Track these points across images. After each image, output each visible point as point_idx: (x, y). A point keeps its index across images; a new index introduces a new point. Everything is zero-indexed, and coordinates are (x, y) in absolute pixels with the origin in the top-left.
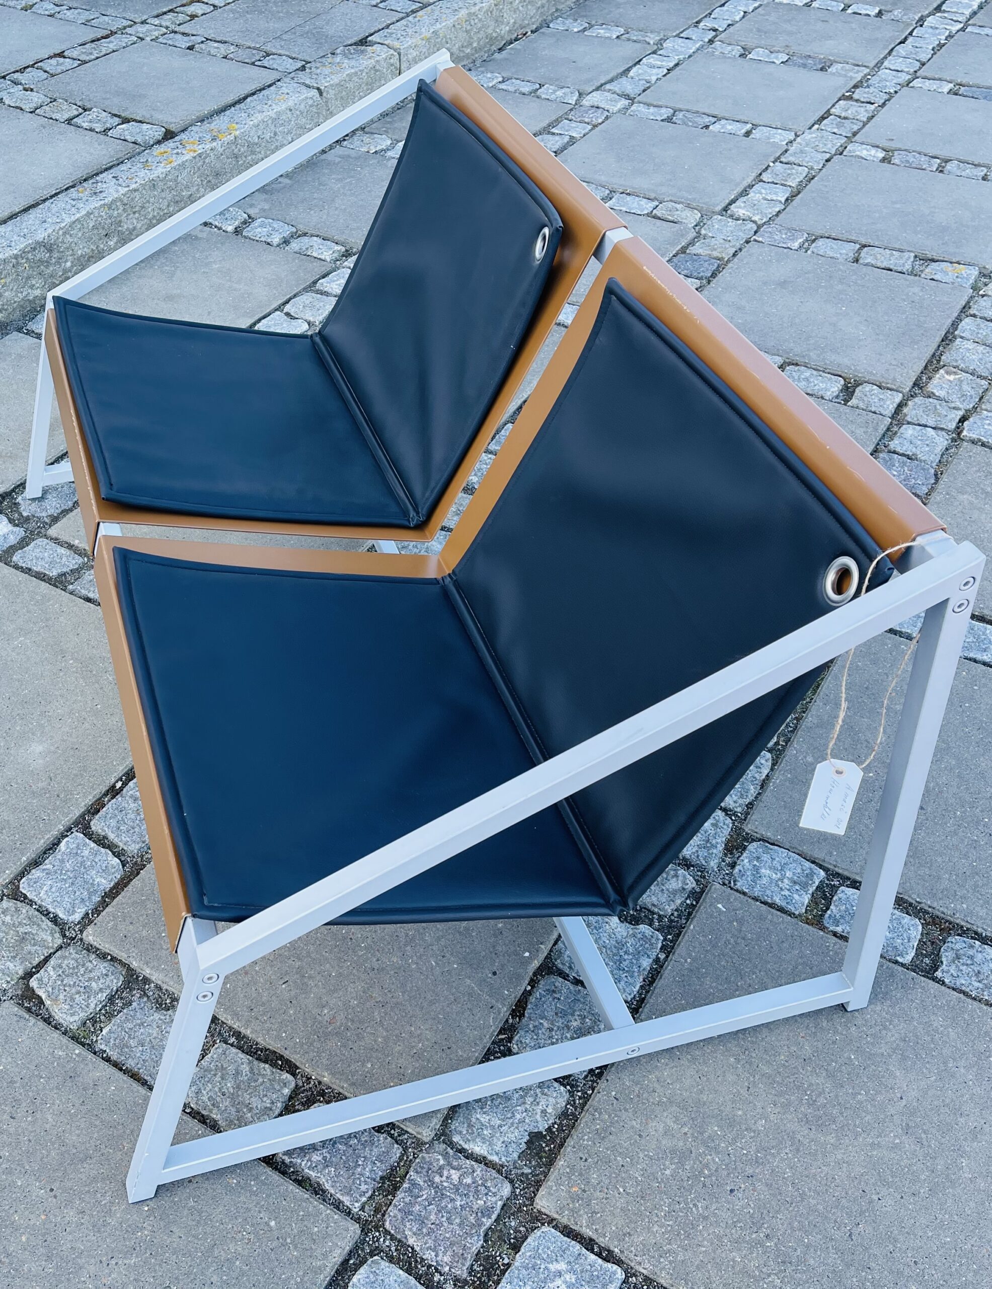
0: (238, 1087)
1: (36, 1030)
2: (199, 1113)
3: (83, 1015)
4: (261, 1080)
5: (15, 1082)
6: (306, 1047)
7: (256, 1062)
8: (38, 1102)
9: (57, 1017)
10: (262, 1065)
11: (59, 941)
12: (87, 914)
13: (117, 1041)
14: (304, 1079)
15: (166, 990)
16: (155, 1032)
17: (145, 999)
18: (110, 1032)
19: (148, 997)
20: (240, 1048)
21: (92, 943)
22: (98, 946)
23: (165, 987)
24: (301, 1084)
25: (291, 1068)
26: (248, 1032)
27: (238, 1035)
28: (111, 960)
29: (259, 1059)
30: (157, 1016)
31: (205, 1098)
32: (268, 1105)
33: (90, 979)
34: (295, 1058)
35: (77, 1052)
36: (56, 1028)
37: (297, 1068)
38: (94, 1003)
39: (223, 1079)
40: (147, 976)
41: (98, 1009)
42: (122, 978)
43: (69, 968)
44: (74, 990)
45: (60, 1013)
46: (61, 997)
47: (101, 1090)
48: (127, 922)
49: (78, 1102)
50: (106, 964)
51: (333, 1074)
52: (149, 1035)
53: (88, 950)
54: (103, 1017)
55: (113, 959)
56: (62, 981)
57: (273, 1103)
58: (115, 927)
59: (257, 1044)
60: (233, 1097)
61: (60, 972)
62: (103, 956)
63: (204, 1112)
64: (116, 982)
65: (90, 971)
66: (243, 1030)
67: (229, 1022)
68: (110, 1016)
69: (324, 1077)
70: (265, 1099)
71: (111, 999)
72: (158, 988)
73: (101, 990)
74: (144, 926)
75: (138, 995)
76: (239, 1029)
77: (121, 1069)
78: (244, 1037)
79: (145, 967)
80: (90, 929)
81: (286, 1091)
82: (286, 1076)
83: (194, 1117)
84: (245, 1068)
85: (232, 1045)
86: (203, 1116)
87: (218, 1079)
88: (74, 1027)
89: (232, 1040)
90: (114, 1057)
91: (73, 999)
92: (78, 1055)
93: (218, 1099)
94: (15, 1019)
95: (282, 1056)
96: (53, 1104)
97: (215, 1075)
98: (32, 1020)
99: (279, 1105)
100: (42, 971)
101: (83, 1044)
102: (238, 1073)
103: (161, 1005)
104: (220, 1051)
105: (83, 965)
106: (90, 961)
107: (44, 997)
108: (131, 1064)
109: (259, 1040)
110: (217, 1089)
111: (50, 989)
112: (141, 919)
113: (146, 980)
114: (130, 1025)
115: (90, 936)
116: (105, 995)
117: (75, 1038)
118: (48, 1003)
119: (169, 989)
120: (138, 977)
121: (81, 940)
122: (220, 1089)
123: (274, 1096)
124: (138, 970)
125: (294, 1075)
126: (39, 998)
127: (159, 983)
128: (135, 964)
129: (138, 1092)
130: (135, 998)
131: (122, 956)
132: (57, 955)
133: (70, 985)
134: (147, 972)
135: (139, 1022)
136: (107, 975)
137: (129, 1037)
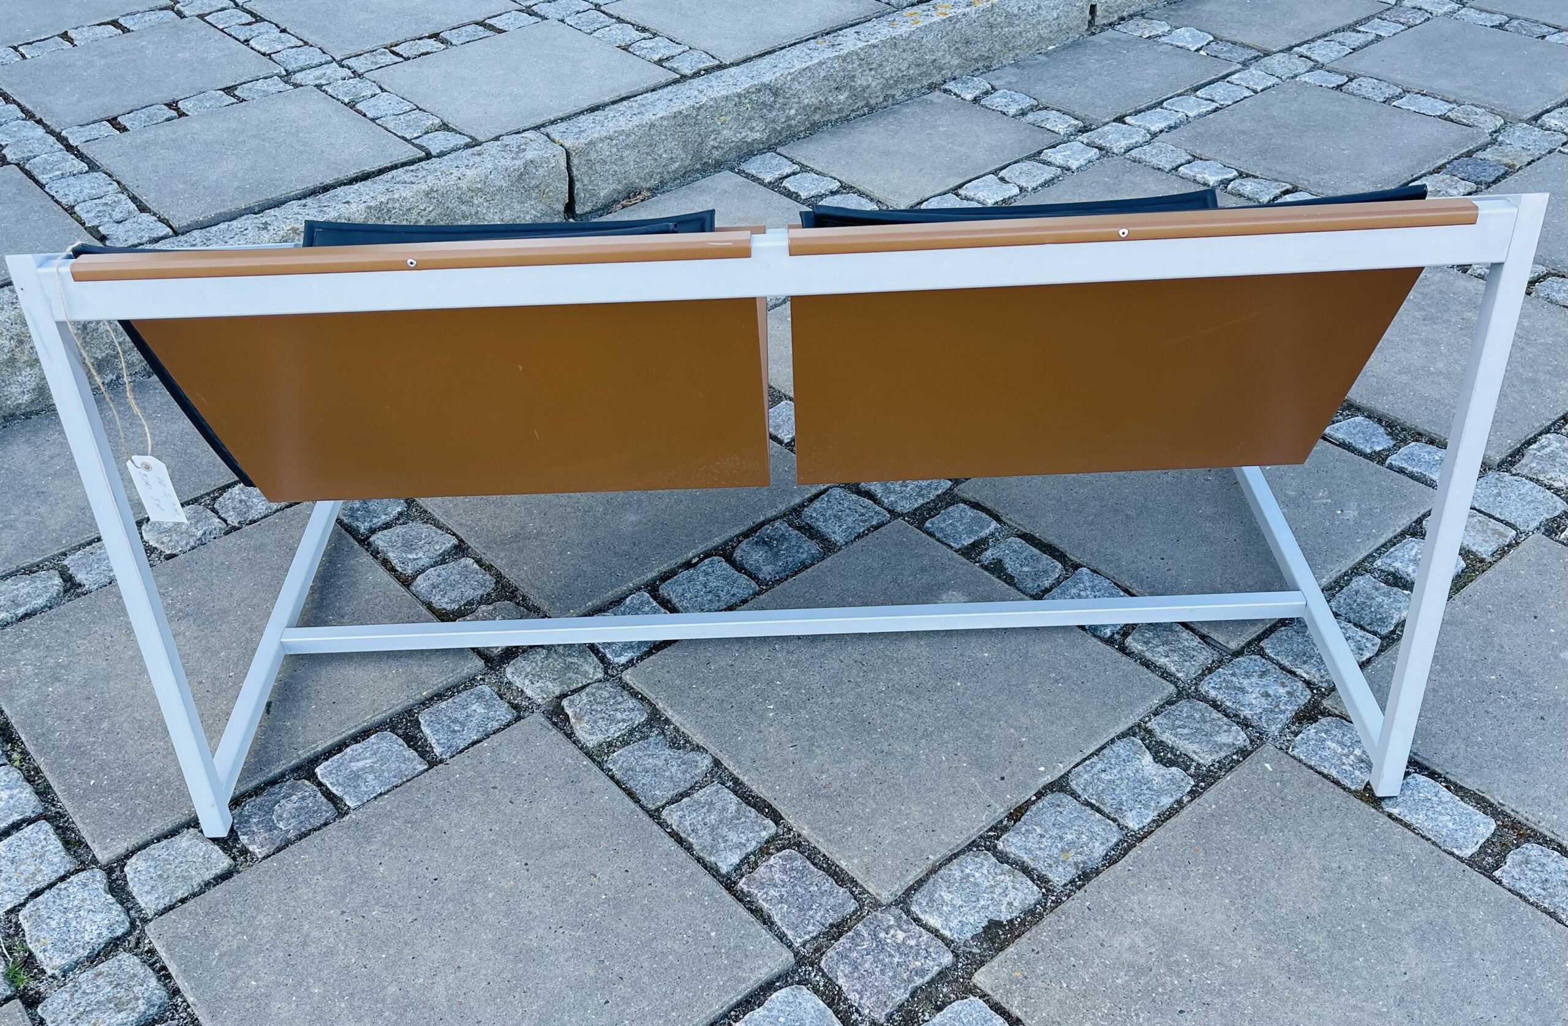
0: (721, 822)
1: (555, 739)
2: (678, 834)
3: (601, 738)
4: (743, 820)
5: (523, 776)
6: (794, 801)
7: (744, 805)
8: (537, 795)
9: (577, 734)
10: (749, 808)
11: (600, 675)
12: (633, 659)
13: (625, 764)
14: (786, 829)
15: (683, 733)
16: (661, 763)
17: (662, 737)
18: (621, 755)
19: (665, 736)
20: (735, 793)
21: (628, 681)
22: (633, 685)
23: (682, 729)
24: (781, 833)
25: (777, 818)
26: (744, 779)
27: (736, 781)
28: (641, 699)
29: (748, 804)
30: (667, 752)
31: (687, 824)
32: (743, 841)
33: (616, 710)
34: (781, 809)
35: (585, 763)
36: (574, 742)
37: (783, 819)
38: (615, 731)
39: (708, 811)
40: (669, 717)
41: (616, 735)
42: (646, 715)
43: (601, 697)
44: (599, 716)
45: (581, 731)
46: (586, 718)
47: (596, 796)
48: (665, 670)
49: (572, 802)
50: (634, 701)
51: (813, 829)
52: (656, 765)
53: (624, 688)
54: (618, 743)
55: (643, 699)
56: (591, 706)
57: (748, 840)
58: (652, 673)
59: (751, 791)
60: (713, 829)
61: (592, 699)
62: (634, 694)
63: (683, 835)
64: (641, 718)
65: (619, 703)
66: (741, 777)
67: (731, 768)
68: (626, 743)
69: (804, 829)
70: (742, 835)
71: (631, 732)
72: (677, 730)
73: (624, 721)
74: (679, 677)
75: (656, 732)
76: (737, 776)
77: (620, 787)
78: (741, 783)
79: (668, 709)
80: (629, 670)
81: (765, 835)
82: (769, 822)
83: (672, 837)
84: (733, 808)
85: (728, 788)
86: (681, 838)
87: (705, 810)
88: (590, 745)
89: (729, 784)
90: (618, 777)
91: (595, 722)
92: (584, 766)
93: (699, 827)
94: (540, 727)
95: (771, 806)
96: (550, 799)
97: (703, 807)
98: (554, 731)
99: (754, 843)
100: (576, 695)
101: (594, 760)
102: (724, 809)
103: (674, 744)
104: (714, 788)
105: (614, 698)
106: (622, 696)
107: (570, 715)
108: (630, 784)
109: (754, 788)
110: (700, 818)
111: (578, 710)
112: (678, 670)
113: (667, 721)
114: (641, 754)
115: (628, 676)
116: (626, 725)
117: (589, 755)
118: (573, 720)
119: (686, 731)
120: (661, 717)
121: (620, 678)
122: (703, 819)
123: (751, 835)
124: (663, 711)
125: (777, 824)
126: (567, 716)
127: (678, 725)
128: (660, 705)
129: (628, 805)
130: (653, 734)
131: (651, 696)
132: (594, 685)
133: (597, 711)
134: (669, 713)
135: (650, 753)
136: (633, 710)
137: (637, 763)
